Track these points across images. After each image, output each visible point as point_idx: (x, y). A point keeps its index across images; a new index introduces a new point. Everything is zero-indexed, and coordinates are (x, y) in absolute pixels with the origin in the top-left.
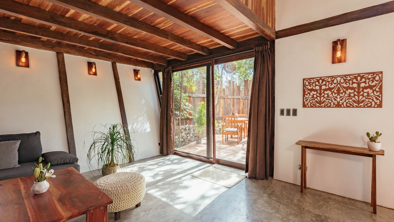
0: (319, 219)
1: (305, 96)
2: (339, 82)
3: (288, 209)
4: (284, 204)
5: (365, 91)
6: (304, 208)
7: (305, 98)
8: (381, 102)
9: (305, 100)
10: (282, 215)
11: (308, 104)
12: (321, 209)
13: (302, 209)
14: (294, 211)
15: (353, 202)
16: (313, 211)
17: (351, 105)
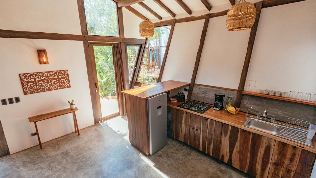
0: (64, 154)
1: (24, 87)
2: (47, 76)
3: (46, 163)
4: (40, 162)
5: (62, 80)
6: (53, 156)
7: (24, 88)
8: (70, 85)
9: (24, 90)
10: (46, 168)
11: (28, 92)
12: (60, 149)
13: (53, 157)
14: (50, 161)
15: (68, 136)
16: (58, 153)
17: (56, 88)
